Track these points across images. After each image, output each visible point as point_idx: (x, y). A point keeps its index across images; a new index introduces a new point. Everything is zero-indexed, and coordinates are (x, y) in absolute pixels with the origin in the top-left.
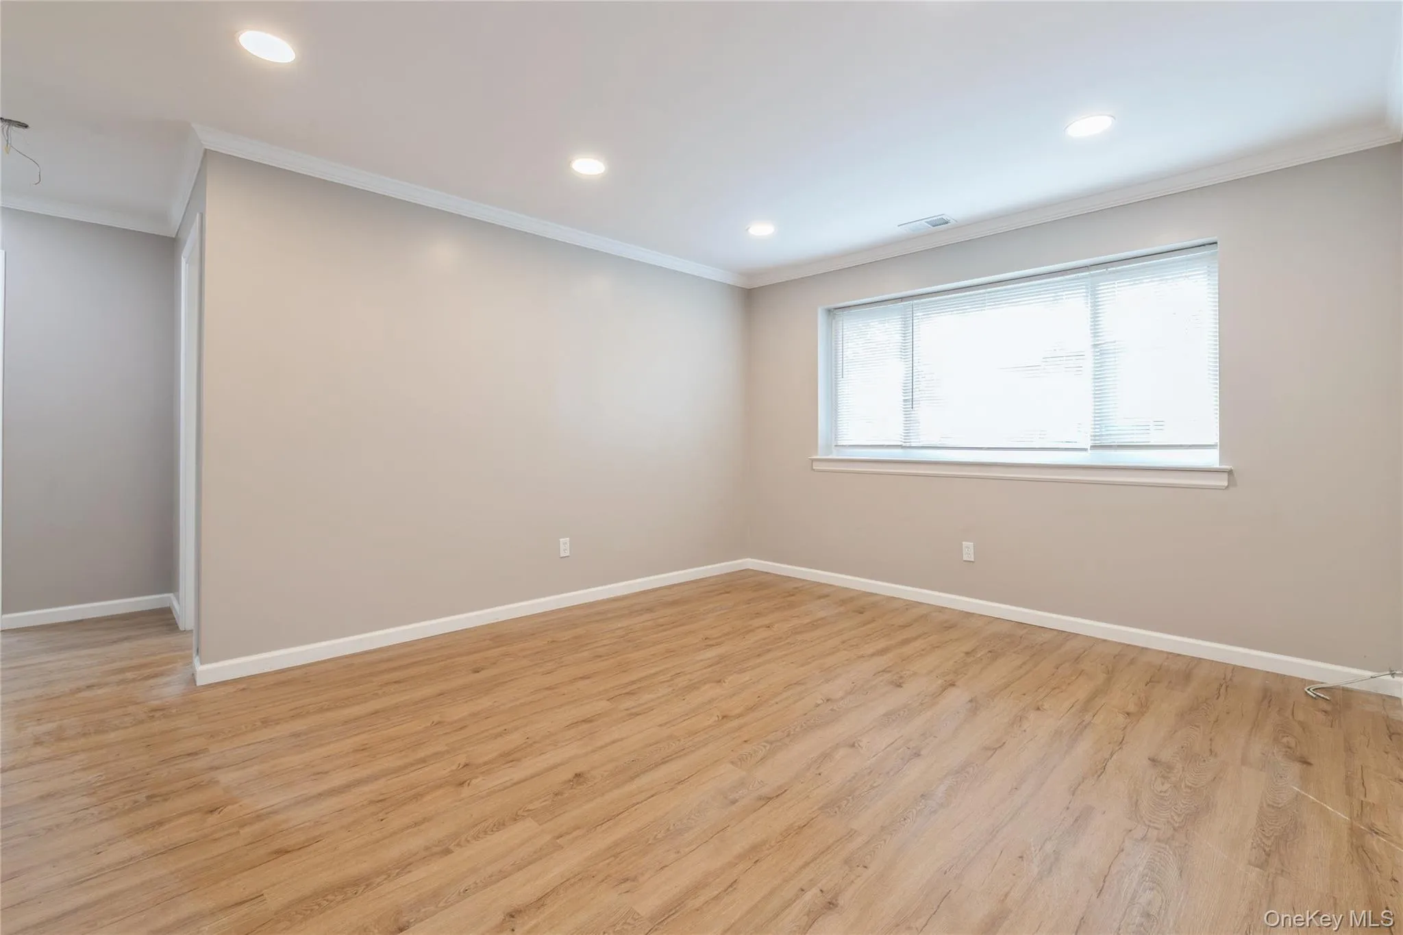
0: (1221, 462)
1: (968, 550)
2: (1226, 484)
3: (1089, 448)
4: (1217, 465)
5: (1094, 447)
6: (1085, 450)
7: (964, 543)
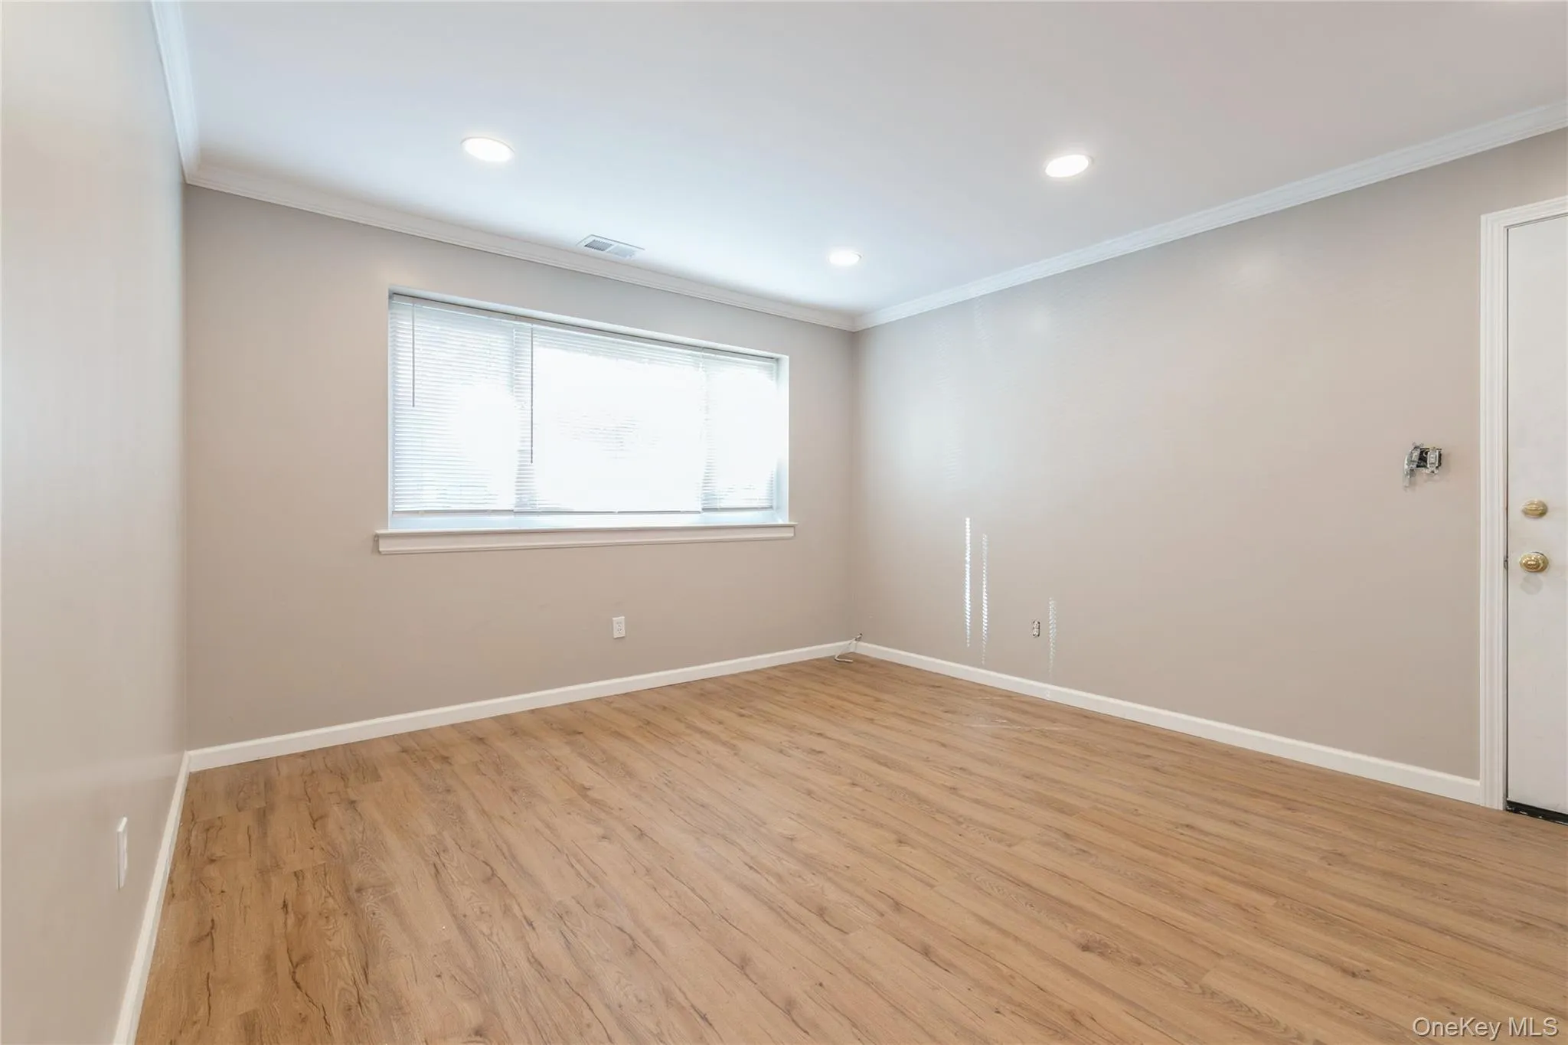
0: (790, 521)
1: (619, 626)
2: (792, 535)
3: (701, 510)
4: (787, 522)
5: (704, 510)
6: (699, 512)
7: (614, 619)
